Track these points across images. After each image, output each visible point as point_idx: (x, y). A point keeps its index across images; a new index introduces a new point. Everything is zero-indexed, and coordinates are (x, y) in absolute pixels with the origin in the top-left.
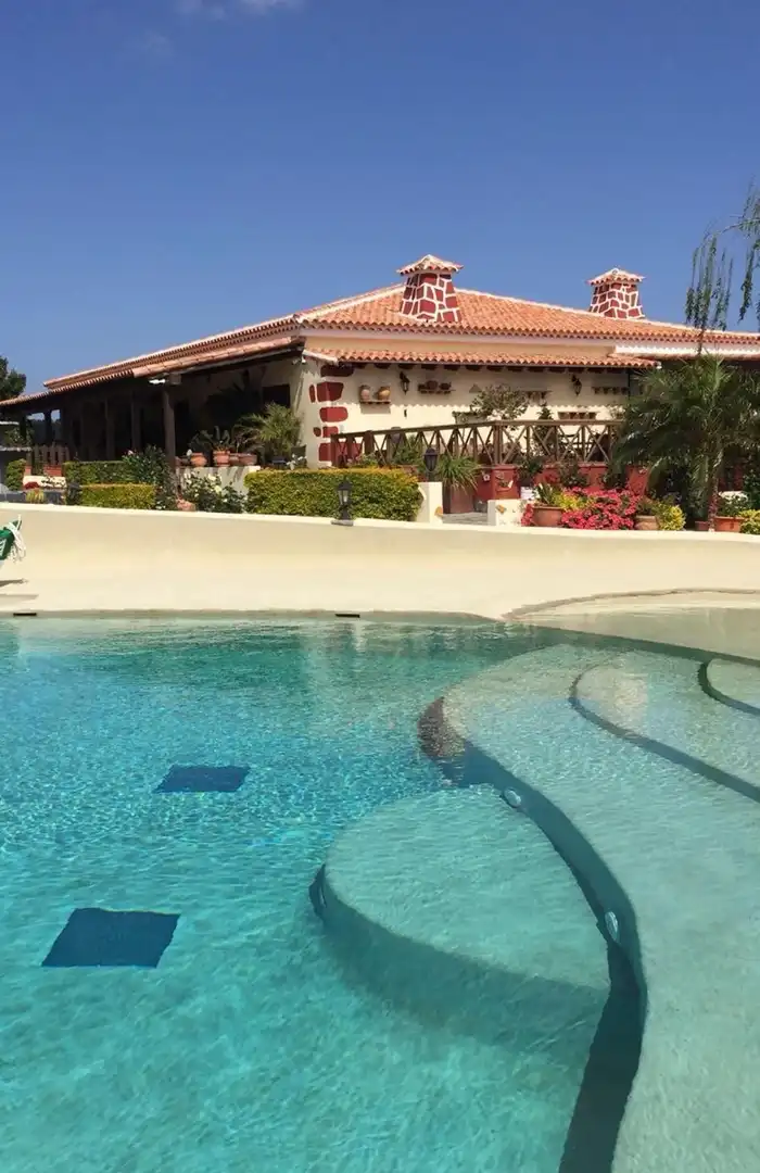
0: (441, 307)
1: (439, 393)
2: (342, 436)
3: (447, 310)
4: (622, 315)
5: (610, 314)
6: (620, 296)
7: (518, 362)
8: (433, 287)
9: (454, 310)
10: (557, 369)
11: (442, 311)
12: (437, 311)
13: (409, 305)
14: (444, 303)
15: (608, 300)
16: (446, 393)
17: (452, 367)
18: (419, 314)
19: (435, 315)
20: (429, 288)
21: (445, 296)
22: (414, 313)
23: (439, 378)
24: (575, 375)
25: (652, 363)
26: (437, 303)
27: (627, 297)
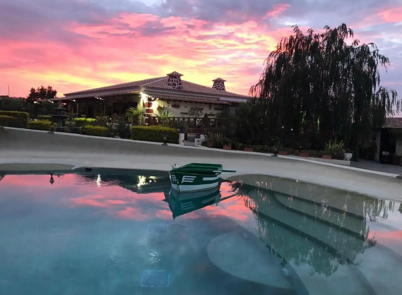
0: (178, 85)
1: (176, 107)
2: (152, 117)
3: (179, 86)
4: (220, 90)
5: (218, 89)
6: (220, 85)
7: (197, 101)
8: (176, 80)
9: (181, 86)
10: (206, 103)
11: (178, 86)
12: (177, 86)
13: (169, 84)
14: (178, 84)
15: (217, 85)
16: (179, 107)
17: (181, 101)
18: (172, 86)
19: (176, 87)
20: (175, 80)
21: (179, 82)
22: (171, 86)
23: (177, 103)
24: (210, 105)
25: (229, 103)
26: (177, 84)
27: (222, 85)
